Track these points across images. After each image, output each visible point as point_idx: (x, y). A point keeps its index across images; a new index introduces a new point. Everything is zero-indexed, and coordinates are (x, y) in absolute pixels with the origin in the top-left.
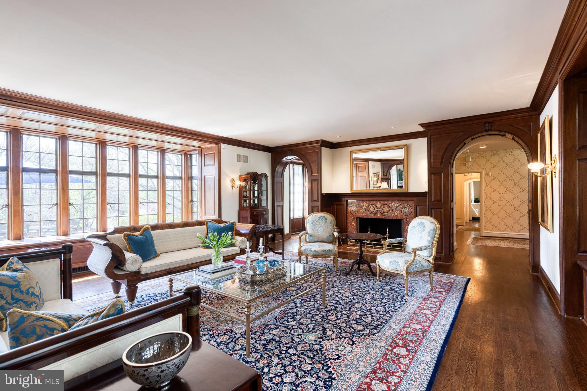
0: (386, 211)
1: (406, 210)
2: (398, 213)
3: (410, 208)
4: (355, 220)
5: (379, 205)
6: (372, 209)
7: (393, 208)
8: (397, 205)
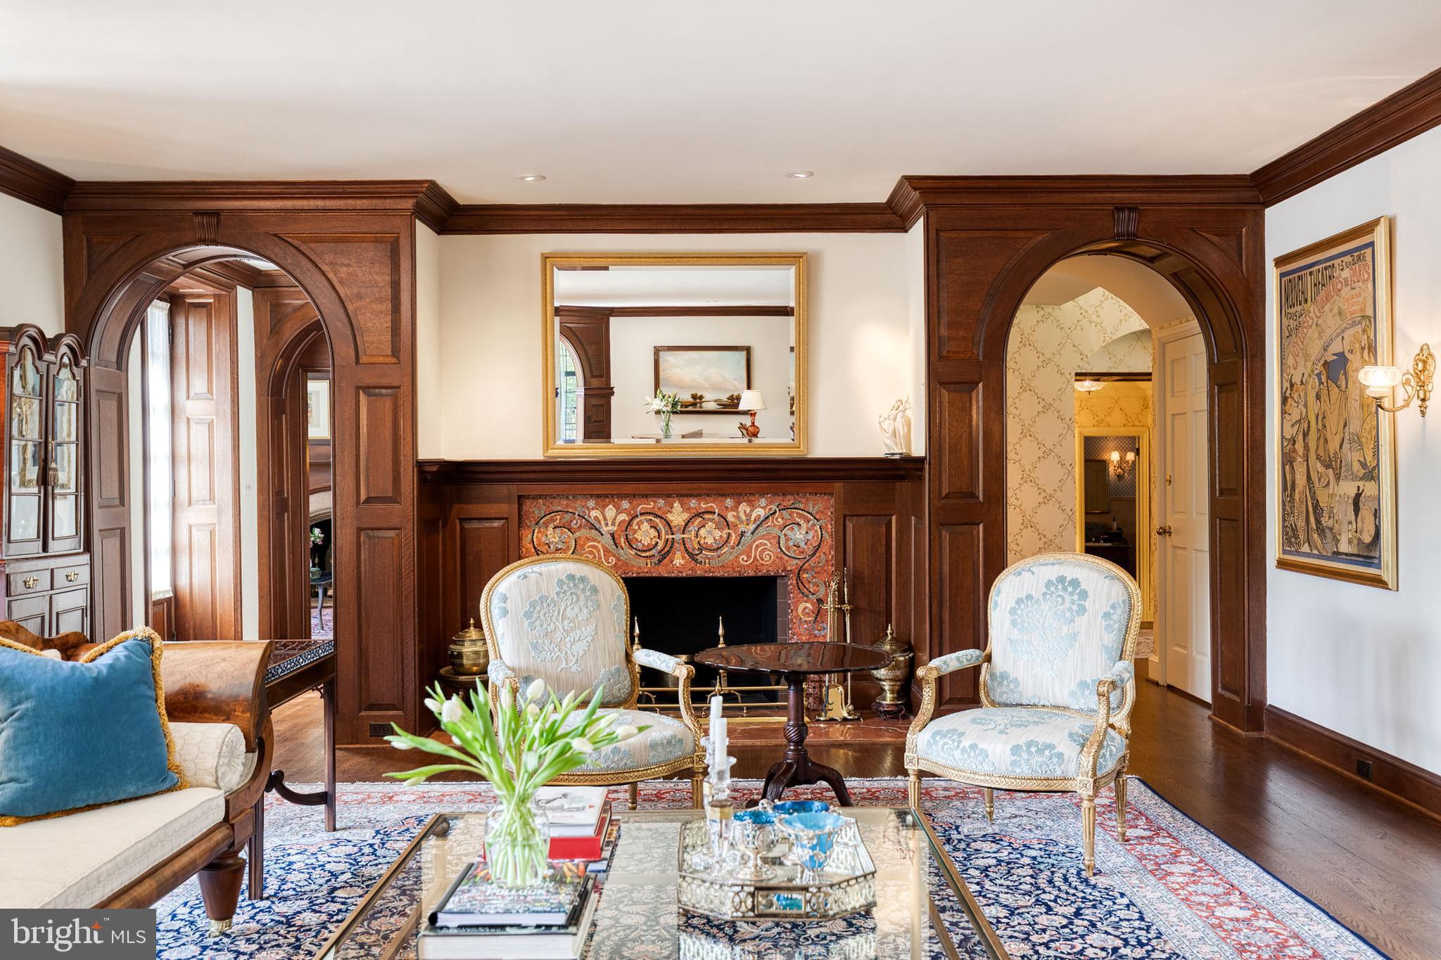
0: (710, 541)
1: (799, 535)
3: (814, 525)
5: (677, 515)
6: (645, 534)
7: (742, 528)
8: (760, 512)
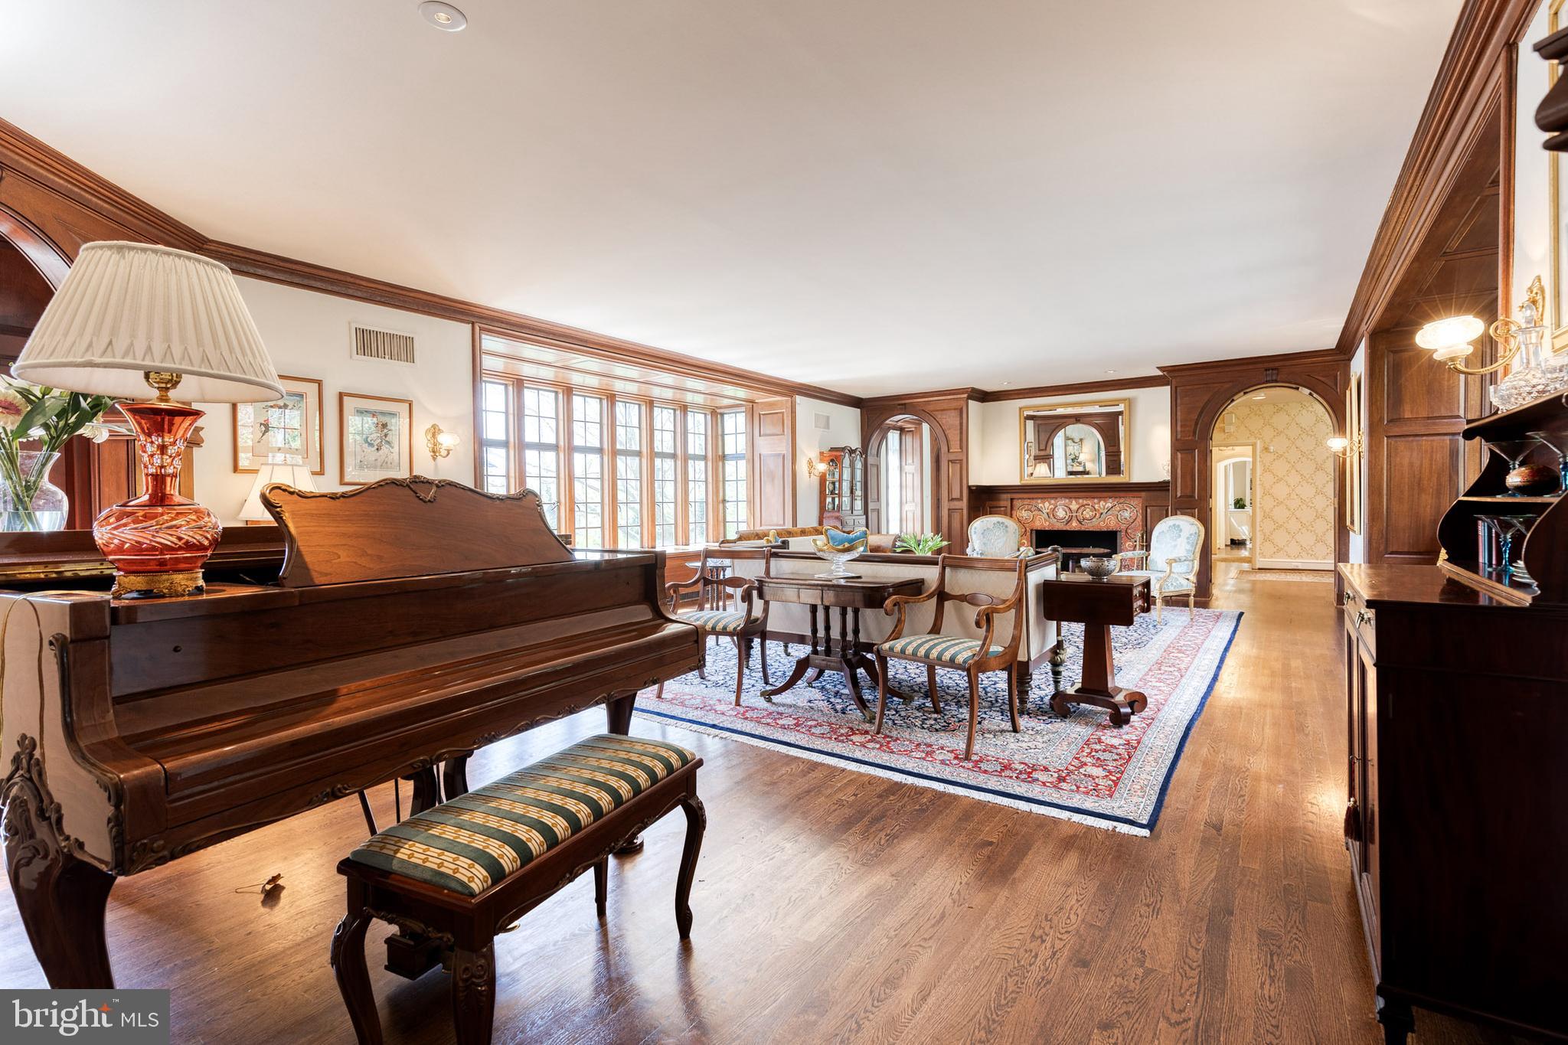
0: (1088, 516)
1: (1127, 514)
2: (1111, 520)
3: (1134, 510)
4: (1028, 534)
5: (1074, 506)
6: (1061, 513)
7: (1101, 511)
8: (1110, 505)
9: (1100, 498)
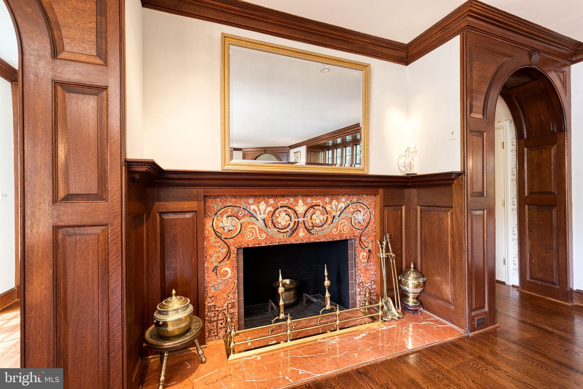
0: (318, 221)
2: (344, 226)
3: (367, 211)
4: (233, 256)
5: (301, 208)
6: (283, 219)
7: (334, 214)
8: (342, 205)
9: (333, 196)
